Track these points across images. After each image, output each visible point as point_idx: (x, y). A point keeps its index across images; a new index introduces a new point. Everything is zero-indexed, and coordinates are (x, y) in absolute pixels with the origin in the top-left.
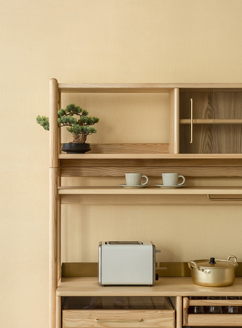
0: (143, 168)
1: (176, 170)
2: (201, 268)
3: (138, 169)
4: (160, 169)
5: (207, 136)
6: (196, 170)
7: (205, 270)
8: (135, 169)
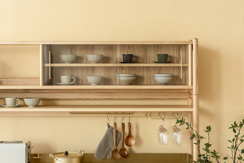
0: (28, 93)
1: (49, 94)
2: (56, 158)
3: (25, 94)
4: (39, 94)
5: (69, 73)
6: (62, 95)
7: (58, 160)
8: (23, 94)
